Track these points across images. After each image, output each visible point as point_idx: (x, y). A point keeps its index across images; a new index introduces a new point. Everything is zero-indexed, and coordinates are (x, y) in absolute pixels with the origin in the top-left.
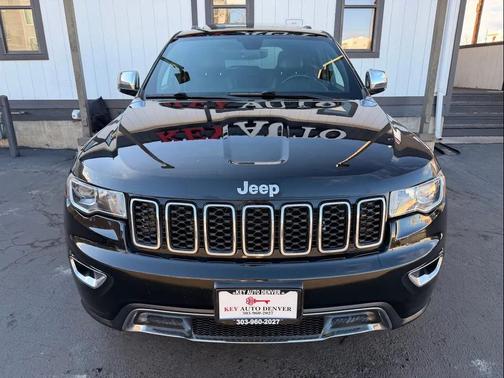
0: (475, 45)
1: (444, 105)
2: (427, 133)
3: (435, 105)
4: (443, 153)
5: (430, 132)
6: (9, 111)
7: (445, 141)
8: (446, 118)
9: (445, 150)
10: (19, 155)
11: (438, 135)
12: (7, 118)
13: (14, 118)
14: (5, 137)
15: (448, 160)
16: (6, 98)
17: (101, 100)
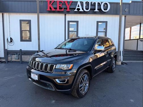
0: (130, 40)
1: (122, 53)
2: (119, 59)
3: (120, 53)
4: (123, 64)
5: (120, 59)
6: (22, 53)
7: (124, 62)
8: (123, 57)
9: (124, 64)
10: (22, 63)
11: (122, 60)
12: (21, 54)
13: (22, 54)
14: (18, 59)
15: (124, 66)
16: (21, 50)
17: (43, 51)
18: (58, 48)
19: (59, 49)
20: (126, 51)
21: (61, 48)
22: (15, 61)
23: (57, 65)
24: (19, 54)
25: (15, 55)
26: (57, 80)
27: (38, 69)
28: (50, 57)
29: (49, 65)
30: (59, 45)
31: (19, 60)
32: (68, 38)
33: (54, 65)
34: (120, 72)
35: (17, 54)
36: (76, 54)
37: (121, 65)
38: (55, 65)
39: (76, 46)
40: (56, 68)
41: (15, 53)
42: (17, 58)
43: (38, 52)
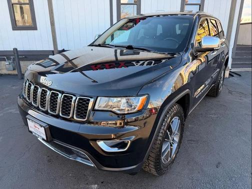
4: (233, 76)
6: (18, 56)
7: (233, 70)
11: (230, 68)
12: (17, 59)
13: (20, 59)
14: (14, 69)
15: (235, 79)
16: (16, 49)
17: (64, 51)
18: (97, 43)
19: (99, 46)
20: (239, 48)
21: (103, 45)
22: (9, 74)
23: (99, 98)
24: (14, 59)
25: (5, 61)
26: (101, 144)
27: (44, 107)
28: (81, 70)
29: (74, 98)
30: (100, 36)
31: (16, 72)
32: (119, 19)
33: (89, 100)
34: (231, 93)
35: (9, 59)
36: (138, 61)
37: (229, 77)
38: (92, 100)
39: (139, 38)
40: (96, 107)
41: (4, 56)
42: (12, 69)
43: (53, 53)
